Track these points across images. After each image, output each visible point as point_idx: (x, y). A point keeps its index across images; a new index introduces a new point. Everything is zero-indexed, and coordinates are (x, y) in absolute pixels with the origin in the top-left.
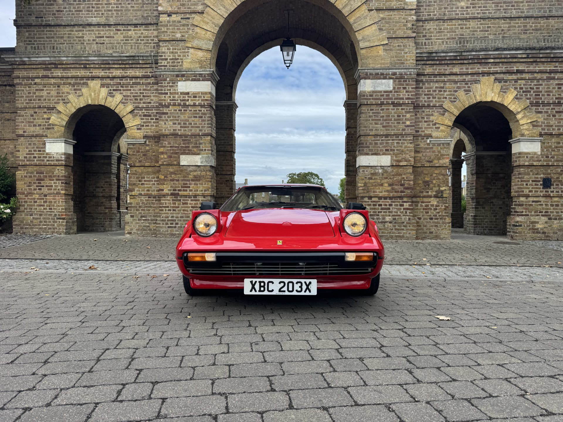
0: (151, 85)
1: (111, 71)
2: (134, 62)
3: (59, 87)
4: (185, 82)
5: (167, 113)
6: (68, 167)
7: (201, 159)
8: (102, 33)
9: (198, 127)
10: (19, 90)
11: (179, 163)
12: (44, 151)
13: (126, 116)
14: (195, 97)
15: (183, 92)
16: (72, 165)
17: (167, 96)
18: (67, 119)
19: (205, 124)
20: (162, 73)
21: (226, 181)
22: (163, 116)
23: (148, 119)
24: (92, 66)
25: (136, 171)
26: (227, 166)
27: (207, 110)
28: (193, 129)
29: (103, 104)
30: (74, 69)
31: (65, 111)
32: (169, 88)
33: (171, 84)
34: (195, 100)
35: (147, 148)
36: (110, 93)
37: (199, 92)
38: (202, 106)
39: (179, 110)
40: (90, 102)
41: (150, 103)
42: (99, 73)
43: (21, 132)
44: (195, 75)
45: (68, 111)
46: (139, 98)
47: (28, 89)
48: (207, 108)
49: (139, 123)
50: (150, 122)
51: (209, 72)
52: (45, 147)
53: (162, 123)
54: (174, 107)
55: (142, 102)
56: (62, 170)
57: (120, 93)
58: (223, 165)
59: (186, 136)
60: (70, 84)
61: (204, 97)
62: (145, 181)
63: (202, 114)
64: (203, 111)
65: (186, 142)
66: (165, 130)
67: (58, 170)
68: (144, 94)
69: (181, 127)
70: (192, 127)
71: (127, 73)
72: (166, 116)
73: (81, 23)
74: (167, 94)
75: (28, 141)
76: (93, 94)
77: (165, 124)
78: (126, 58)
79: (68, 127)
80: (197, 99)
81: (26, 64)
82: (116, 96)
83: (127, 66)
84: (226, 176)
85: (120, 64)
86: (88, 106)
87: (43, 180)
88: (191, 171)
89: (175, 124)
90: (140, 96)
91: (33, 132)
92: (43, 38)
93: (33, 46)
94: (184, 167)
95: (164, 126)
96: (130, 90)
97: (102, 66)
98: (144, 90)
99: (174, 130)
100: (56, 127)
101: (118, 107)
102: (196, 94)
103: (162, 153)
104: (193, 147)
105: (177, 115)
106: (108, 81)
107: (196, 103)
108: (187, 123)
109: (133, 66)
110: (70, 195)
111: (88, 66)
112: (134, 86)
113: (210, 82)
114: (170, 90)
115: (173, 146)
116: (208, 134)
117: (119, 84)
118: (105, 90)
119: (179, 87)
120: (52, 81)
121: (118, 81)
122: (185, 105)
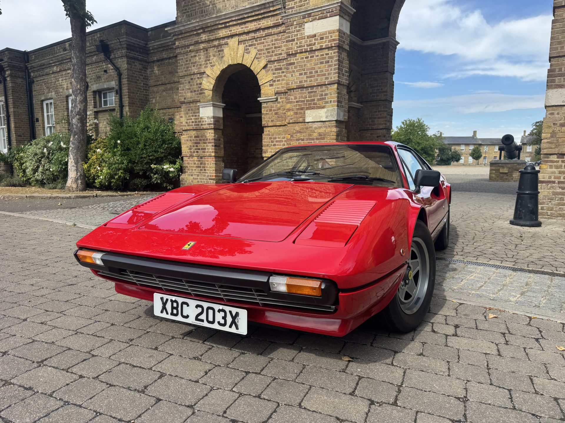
0: (282, 34)
1: (247, 25)
2: (266, 10)
3: (207, 50)
4: (312, 22)
5: (294, 63)
6: (218, 131)
7: (326, 113)
9: (324, 75)
10: (180, 60)
11: (304, 120)
12: (199, 116)
13: (260, 73)
14: (322, 38)
15: (310, 35)
16: (222, 128)
17: (294, 43)
18: (213, 82)
19: (331, 70)
21: (377, 137)
22: (290, 67)
23: (279, 73)
24: (231, 24)
25: (269, 131)
26: (379, 118)
27: (334, 53)
28: (319, 78)
29: (241, 63)
30: (218, 31)
31: (212, 74)
32: (296, 33)
33: (298, 28)
34: (321, 43)
35: (279, 105)
36: (247, 50)
37: (326, 32)
38: (328, 48)
39: (306, 58)
40: (231, 63)
41: (281, 54)
42: (237, 29)
44: (322, 12)
45: (214, 74)
46: (270, 50)
47: (186, 57)
48: (334, 49)
49: (271, 79)
50: (281, 76)
51: (337, 5)
52: (199, 112)
53: (289, 75)
54: (302, 54)
55: (274, 54)
56: (212, 133)
57: (255, 48)
58: (375, 118)
59: (311, 87)
60: (215, 46)
61: (331, 37)
62: (277, 141)
63: (329, 58)
64: (330, 55)
65: (312, 94)
66: (292, 84)
67: (210, 133)
68: (276, 45)
69: (307, 77)
70: (318, 76)
71: (260, 24)
72: (293, 66)
74: (293, 40)
75: (188, 107)
76: (232, 53)
77: (292, 76)
78: (258, 8)
79: (216, 90)
80: (324, 40)
81: (183, 33)
82: (251, 52)
83: (260, 17)
84: (378, 131)
85: (253, 16)
86: (230, 66)
87: (199, 143)
88: (316, 128)
89: (301, 74)
90: (272, 48)
91: (191, 98)
92: (194, 4)
93: (188, 14)
94: (310, 124)
95: (291, 79)
96: (263, 43)
97: (239, 22)
98: (276, 40)
99: (301, 82)
100: (206, 91)
101: (253, 64)
102: (323, 34)
103: (289, 110)
104: (318, 100)
105: (303, 64)
106: (244, 37)
107: (323, 46)
108: (313, 71)
109: (265, 15)
110: (220, 157)
111: (228, 25)
112: (267, 37)
113: (338, 17)
114: (297, 35)
115: (299, 101)
116: (334, 82)
117: (254, 38)
118: (242, 47)
119: (306, 30)
120: (202, 46)
121: (253, 35)
122: (312, 51)
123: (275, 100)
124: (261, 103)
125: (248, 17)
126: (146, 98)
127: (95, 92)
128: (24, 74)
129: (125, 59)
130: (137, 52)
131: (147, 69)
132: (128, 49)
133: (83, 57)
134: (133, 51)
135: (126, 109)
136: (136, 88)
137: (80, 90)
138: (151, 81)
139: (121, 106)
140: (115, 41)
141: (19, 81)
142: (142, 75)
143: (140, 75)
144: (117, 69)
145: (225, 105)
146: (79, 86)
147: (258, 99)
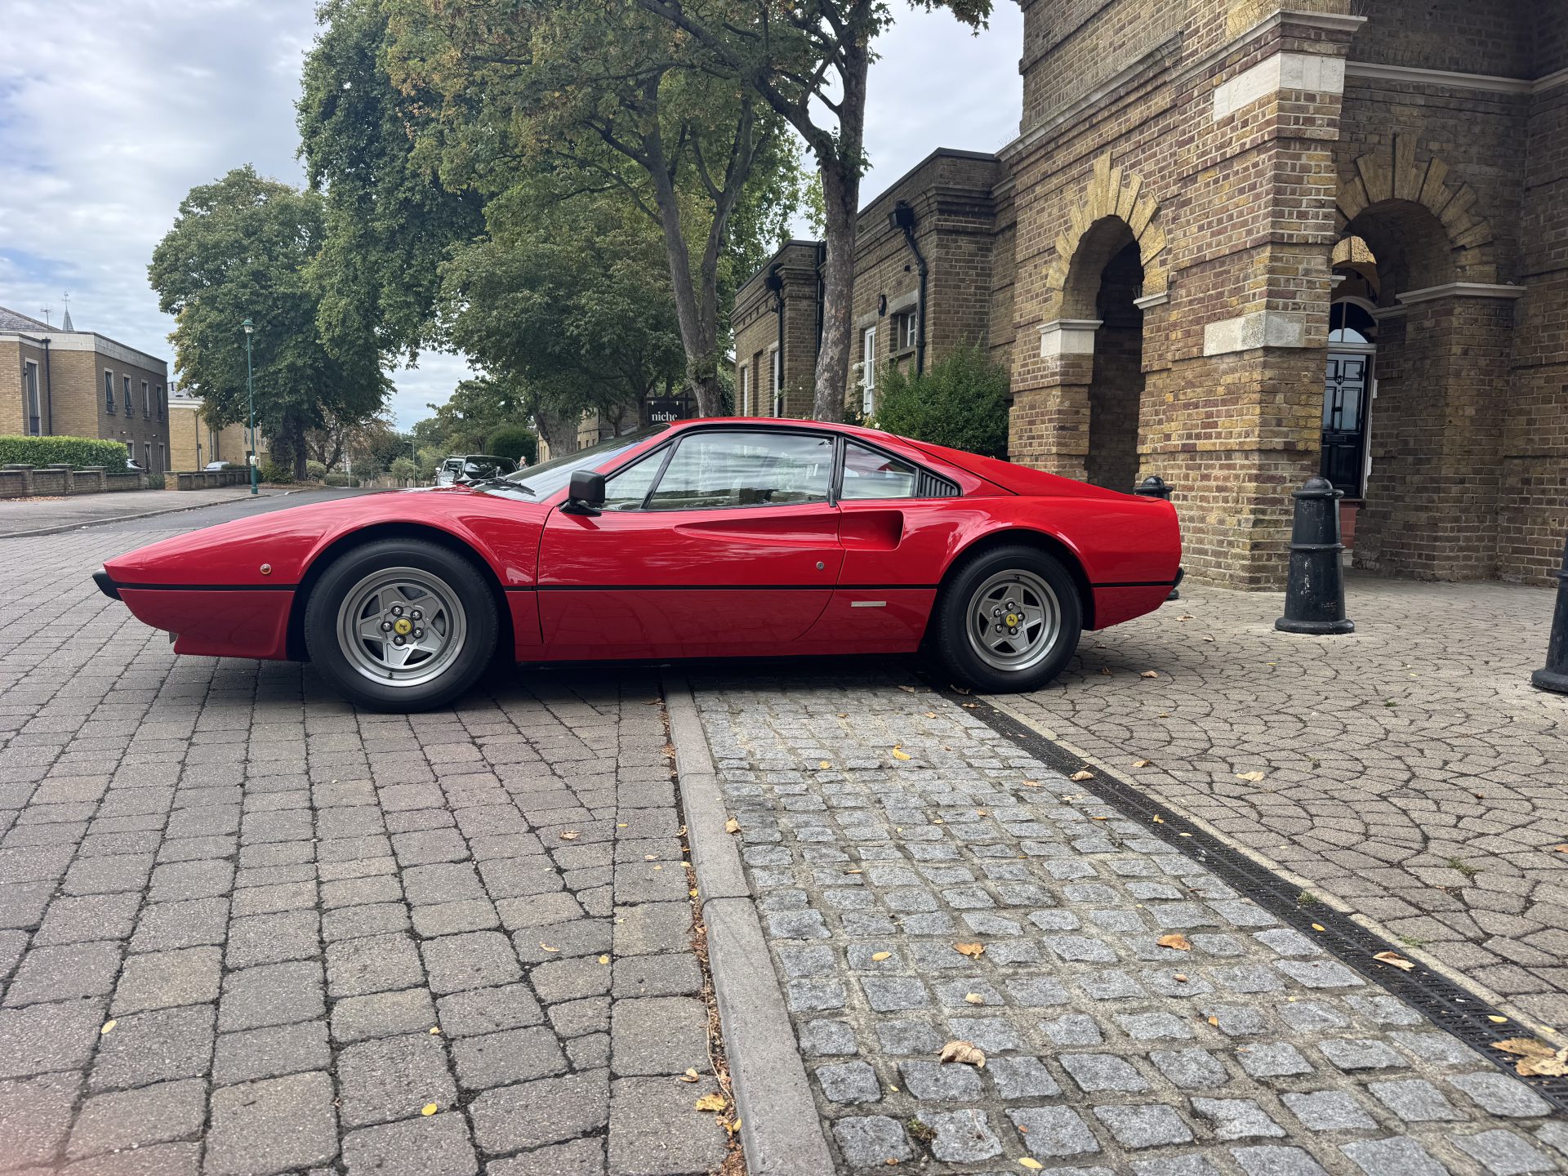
1: (1128, 114)
2: (1157, 69)
3: (1061, 192)
4: (1227, 84)
5: (1190, 201)
6: (1076, 389)
7: (1243, 328)
8: (1123, 16)
9: (1244, 224)
10: (1019, 223)
11: (1202, 350)
12: (1039, 355)
13: (1145, 233)
14: (1245, 124)
15: (1223, 120)
16: (1088, 380)
17: (1192, 146)
18: (1066, 268)
19: (1259, 207)
20: (1184, 79)
22: (1183, 211)
24: (1099, 118)
25: (1152, 385)
27: (1269, 158)
28: (1235, 234)
29: (1113, 213)
30: (1079, 139)
31: (1065, 249)
32: (1197, 120)
33: (1202, 106)
34: (1244, 135)
36: (1125, 178)
37: (1254, 103)
38: (1259, 147)
39: (1214, 182)
40: (1096, 217)
42: (1109, 130)
43: (1017, 319)
44: (1246, 51)
45: (1068, 248)
46: (1167, 172)
47: (1028, 214)
48: (1269, 149)
49: (1163, 245)
51: (1273, 24)
52: (1039, 348)
53: (1180, 233)
54: (1206, 175)
55: (1171, 180)
56: (1056, 397)
57: (1140, 171)
59: (1220, 260)
60: (1074, 179)
61: (1264, 115)
63: (1258, 174)
64: (1260, 166)
65: (1221, 279)
66: (1184, 256)
67: (1052, 396)
69: (1213, 235)
70: (1234, 227)
71: (1149, 107)
72: (1188, 209)
73: (1094, 9)
74: (1192, 139)
75: (1025, 336)
76: (1100, 192)
77: (1185, 234)
78: (1141, 68)
79: (1073, 289)
80: (1249, 127)
81: (1023, 159)
82: (1132, 182)
83: (1149, 88)
85: (1137, 89)
86: (1094, 225)
87: (1034, 423)
88: (1223, 373)
89: (1201, 228)
90: (1170, 164)
91: (1030, 313)
92: (1050, 82)
94: (1214, 361)
95: (1183, 242)
97: (1114, 109)
99: (1199, 249)
100: (1053, 294)
101: (1134, 212)
102: (1249, 111)
103: (1173, 327)
104: (1231, 293)
105: (1207, 200)
106: (1122, 146)
107: (1245, 144)
108: (1225, 215)
109: (1160, 81)
110: (1078, 456)
111: (1095, 121)
112: (1161, 139)
113: (1279, 55)
114: (1199, 122)
115: (1195, 300)
116: (1264, 241)
117: (1139, 146)
118: (1116, 173)
119: (1216, 107)
120: (1055, 181)
121: (1136, 137)
122: (1227, 161)
123: (1165, 300)
124: (1142, 310)
125: (1128, 94)
126: (982, 320)
127: (894, 316)
128: (813, 288)
129: (934, 237)
130: (965, 214)
131: (989, 250)
132: (941, 212)
133: (847, 248)
134: (956, 213)
135: (929, 349)
136: (957, 300)
137: (836, 317)
138: (995, 279)
139: (922, 346)
140: (921, 199)
141: (804, 304)
142: (975, 268)
143: (969, 268)
144: (922, 261)
145: (1102, 322)
146: (833, 311)
147: (1135, 302)
